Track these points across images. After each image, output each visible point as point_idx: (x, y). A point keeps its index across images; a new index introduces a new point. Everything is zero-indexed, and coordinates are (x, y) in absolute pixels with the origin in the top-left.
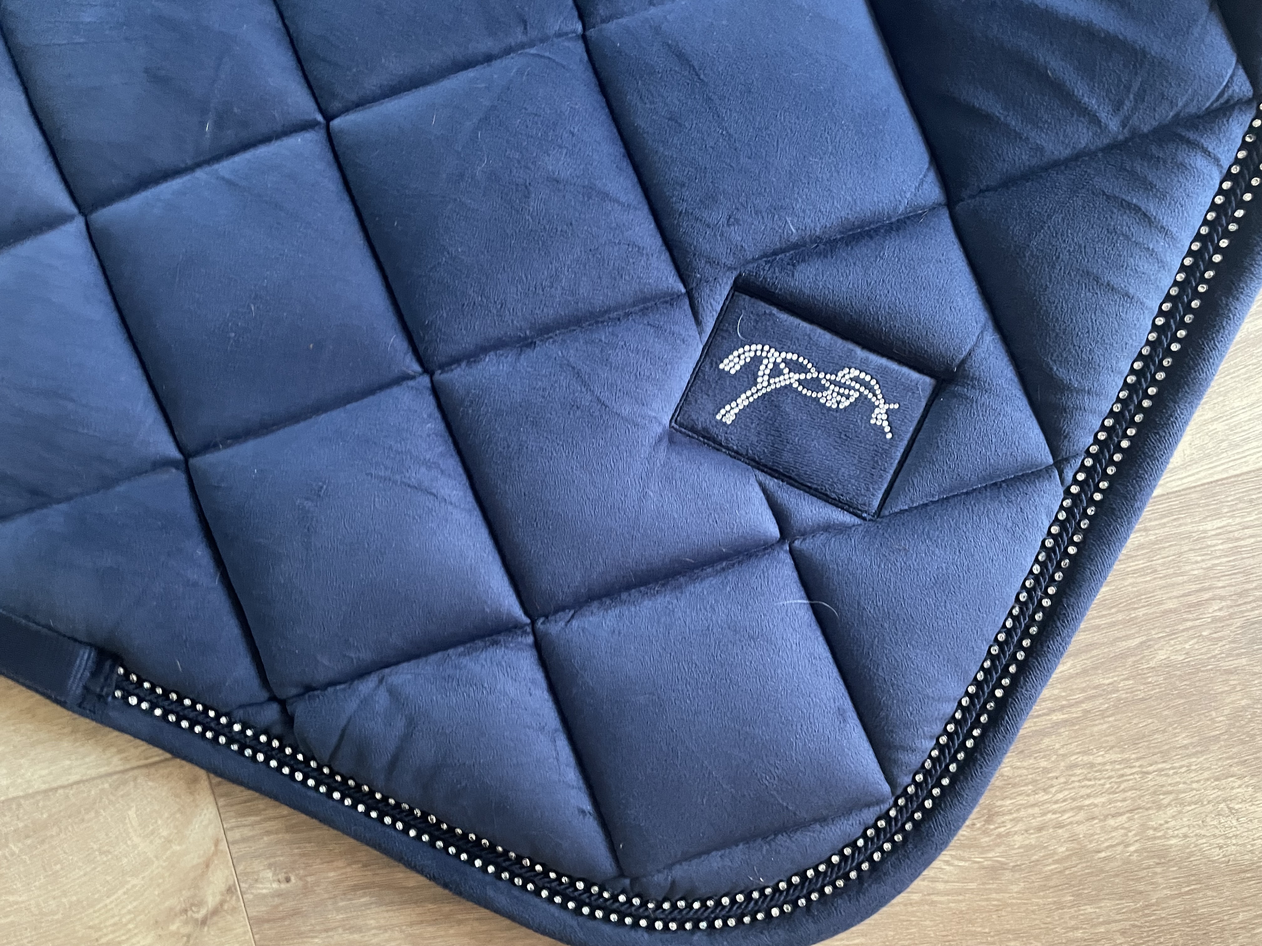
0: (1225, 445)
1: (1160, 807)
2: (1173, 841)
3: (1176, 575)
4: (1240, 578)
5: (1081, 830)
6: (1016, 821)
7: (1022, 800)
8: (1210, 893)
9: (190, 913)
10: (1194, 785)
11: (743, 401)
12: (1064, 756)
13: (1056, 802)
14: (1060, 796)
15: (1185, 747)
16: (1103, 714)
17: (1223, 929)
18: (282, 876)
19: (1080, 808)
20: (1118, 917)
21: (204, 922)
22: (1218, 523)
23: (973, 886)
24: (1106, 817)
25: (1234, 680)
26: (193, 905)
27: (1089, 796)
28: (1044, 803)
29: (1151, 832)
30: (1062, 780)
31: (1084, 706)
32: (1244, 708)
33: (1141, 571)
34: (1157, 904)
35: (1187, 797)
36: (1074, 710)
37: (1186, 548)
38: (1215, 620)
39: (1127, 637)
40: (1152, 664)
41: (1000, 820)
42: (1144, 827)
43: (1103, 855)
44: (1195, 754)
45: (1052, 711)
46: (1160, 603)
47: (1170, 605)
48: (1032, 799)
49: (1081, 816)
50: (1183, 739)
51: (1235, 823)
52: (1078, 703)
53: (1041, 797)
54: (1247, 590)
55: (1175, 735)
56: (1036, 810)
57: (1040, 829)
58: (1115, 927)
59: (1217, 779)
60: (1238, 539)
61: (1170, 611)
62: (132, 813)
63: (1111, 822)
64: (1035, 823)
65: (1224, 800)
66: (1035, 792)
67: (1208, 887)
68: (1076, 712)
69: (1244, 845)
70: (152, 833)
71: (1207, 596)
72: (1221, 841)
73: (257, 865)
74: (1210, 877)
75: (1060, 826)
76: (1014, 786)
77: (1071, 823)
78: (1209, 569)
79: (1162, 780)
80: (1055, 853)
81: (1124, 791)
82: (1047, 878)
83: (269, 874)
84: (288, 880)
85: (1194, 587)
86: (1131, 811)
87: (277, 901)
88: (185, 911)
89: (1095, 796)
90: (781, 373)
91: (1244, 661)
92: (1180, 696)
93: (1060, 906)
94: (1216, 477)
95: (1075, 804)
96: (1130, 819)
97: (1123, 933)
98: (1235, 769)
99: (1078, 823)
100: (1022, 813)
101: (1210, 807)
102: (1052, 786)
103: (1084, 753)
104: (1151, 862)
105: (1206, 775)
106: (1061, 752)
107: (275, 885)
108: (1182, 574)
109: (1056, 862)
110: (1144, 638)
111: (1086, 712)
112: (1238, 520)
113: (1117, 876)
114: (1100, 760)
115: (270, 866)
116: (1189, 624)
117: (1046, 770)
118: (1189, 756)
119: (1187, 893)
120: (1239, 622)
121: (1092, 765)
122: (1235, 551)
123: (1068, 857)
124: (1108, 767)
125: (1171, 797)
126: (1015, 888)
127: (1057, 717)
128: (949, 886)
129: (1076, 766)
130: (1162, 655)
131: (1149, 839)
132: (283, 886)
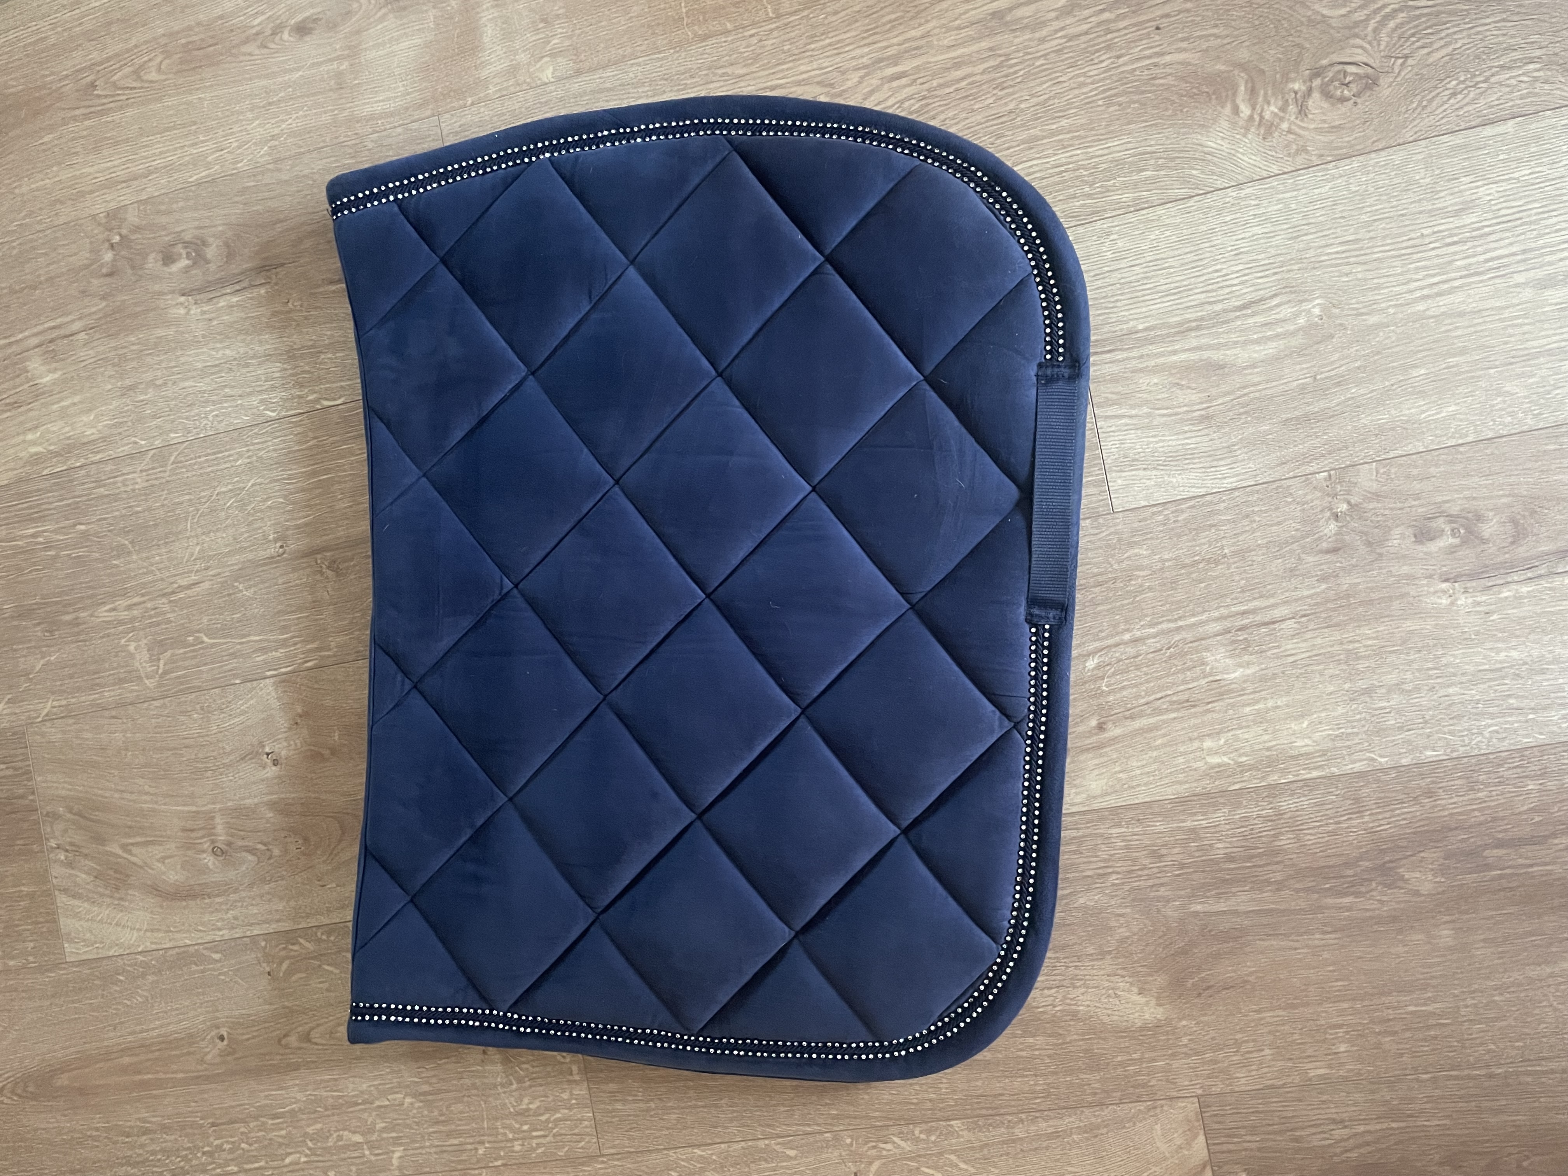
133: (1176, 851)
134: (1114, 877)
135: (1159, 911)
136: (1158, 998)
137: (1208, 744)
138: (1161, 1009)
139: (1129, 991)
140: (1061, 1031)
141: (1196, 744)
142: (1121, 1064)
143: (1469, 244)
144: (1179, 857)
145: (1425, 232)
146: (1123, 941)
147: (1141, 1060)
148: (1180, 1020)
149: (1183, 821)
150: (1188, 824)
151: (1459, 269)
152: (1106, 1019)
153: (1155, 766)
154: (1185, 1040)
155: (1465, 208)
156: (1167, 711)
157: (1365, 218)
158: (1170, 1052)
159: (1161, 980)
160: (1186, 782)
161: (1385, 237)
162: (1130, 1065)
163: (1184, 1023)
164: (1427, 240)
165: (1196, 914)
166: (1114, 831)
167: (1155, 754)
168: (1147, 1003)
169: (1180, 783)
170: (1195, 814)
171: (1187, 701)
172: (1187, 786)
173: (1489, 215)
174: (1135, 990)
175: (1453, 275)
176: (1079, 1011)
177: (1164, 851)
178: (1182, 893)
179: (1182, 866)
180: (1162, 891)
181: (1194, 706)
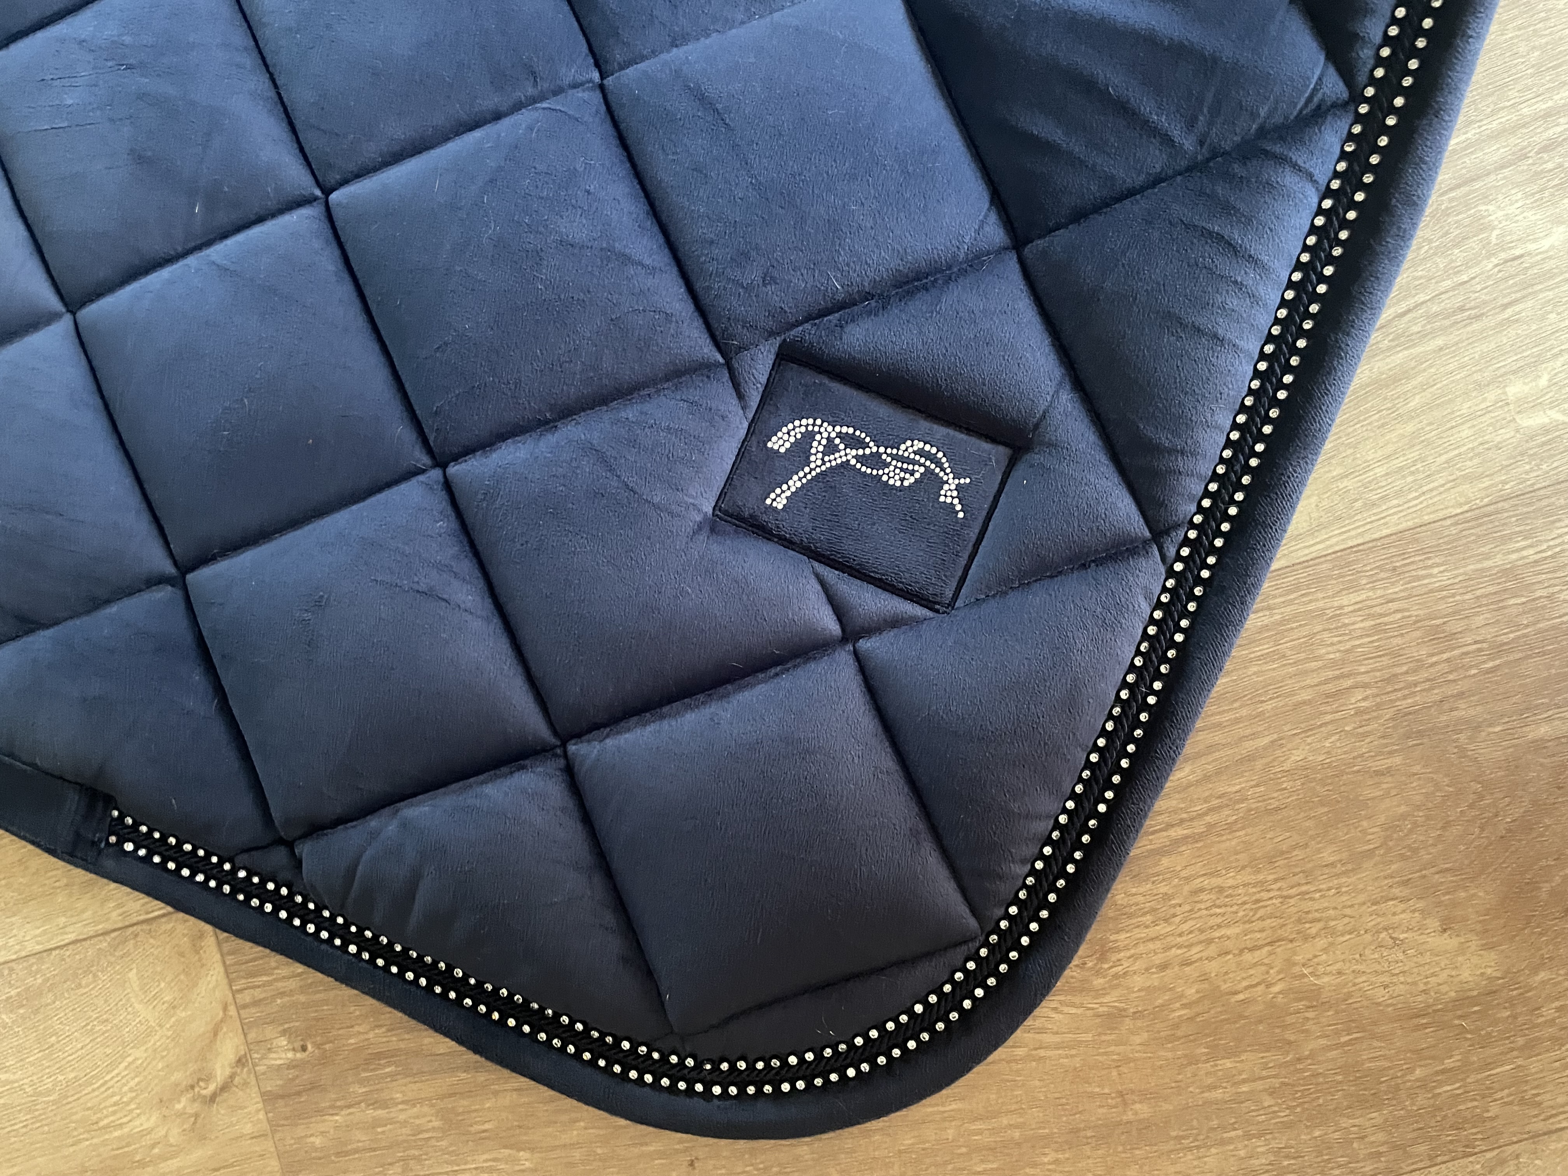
0: (1358, 504)
1: (1306, 938)
2: (1326, 979)
3: (1308, 660)
4: (1386, 661)
5: (1213, 967)
6: (1135, 957)
7: (1142, 933)
8: (1376, 1044)
9: (197, 1089)
10: (1348, 911)
11: (795, 483)
12: (1188, 879)
13: (1180, 935)
14: (1185, 927)
15: (1332, 865)
16: (1231, 828)
17: (1397, 1088)
18: (298, 1045)
19: (1210, 941)
20: (1264, 1073)
21: (213, 1098)
22: (1354, 598)
23: (1088, 1037)
24: (1241, 951)
25: (1387, 783)
26: (199, 1080)
27: (1219, 926)
28: (1166, 935)
29: (1296, 970)
30: (1187, 907)
31: (1208, 819)
32: (1404, 817)
33: (1265, 658)
34: (1311, 1056)
35: (1340, 925)
36: (1195, 823)
37: (1319, 628)
38: (1359, 712)
39: (1254, 736)
40: (1287, 766)
41: (1114, 957)
42: (1290, 963)
43: (1241, 997)
44: (1344, 873)
45: (1170, 826)
46: (1292, 694)
47: (1305, 696)
48: (1153, 931)
49: (1212, 950)
50: (1328, 855)
51: (1401, 956)
52: (1201, 816)
53: (1162, 929)
54: (1395, 675)
55: (1319, 851)
56: (1158, 945)
57: (1163, 967)
58: (1259, 1085)
59: (1375, 903)
60: (1381, 615)
61: (1304, 703)
62: (133, 975)
63: (1248, 957)
64: (1158, 959)
65: (1386, 929)
66: (1155, 923)
67: (1374, 1036)
68: (1199, 827)
69: (1415, 983)
70: (155, 997)
71: (1349, 683)
72: (1386, 979)
73: (270, 1032)
74: (1375, 1023)
75: (1187, 963)
76: (1131, 916)
77: (1201, 959)
78: (1347, 651)
79: (1307, 905)
80: (1182, 996)
81: (1261, 919)
82: (1176, 1026)
83: (283, 1042)
84: (304, 1049)
85: (1330, 674)
86: (1270, 944)
87: (292, 1073)
88: (192, 1087)
89: (1228, 926)
90: (836, 449)
91: (1397, 760)
92: (1322, 804)
93: (1192, 1060)
94: (1350, 544)
95: (1203, 937)
96: (1270, 954)
97: (1272, 1092)
98: (1396, 891)
99: (1210, 959)
100: (1141, 948)
101: (1368, 937)
102: (1175, 916)
103: (1211, 874)
104: (1301, 1005)
105: (1362, 898)
106: (1184, 874)
107: (290, 1055)
108: (1316, 659)
109: (1184, 1006)
110: (1275, 736)
111: (1210, 826)
112: (1379, 593)
113: (1260, 1022)
114: (1231, 882)
115: (284, 1033)
116: (1328, 718)
117: (1167, 897)
118: (1338, 875)
119: (1347, 1044)
120: (1389, 713)
121: (1221, 890)
122: (1377, 629)
123: (1197, 1002)
124: (1241, 891)
125: (1320, 925)
126: (1137, 1039)
127: (1177, 832)
128: (1057, 1039)
129: (1202, 890)
130: (1297, 756)
131: (1295, 977)
132: (299, 1055)
133: (1479, 620)
134: (1359, 695)
135: (1462, 752)
137: (1516, 389)
138: (1492, 956)
139: (1421, 929)
140: (1290, 1036)
141: (1491, 395)
144: (1488, 633)
148: (1535, 970)
149: (1487, 557)
150: (1499, 560)
152: (1381, 995)
153: (1413, 455)
156: (1423, 336)
158: (1521, 1041)
160: (1480, 477)
162: (1441, 1084)
163: (1543, 975)
166: (1346, 600)
167: (1410, 428)
168: (1462, 950)
169: (1469, 478)
170: (1510, 538)
171: (1462, 309)
172: (1487, 482)
174: (1434, 923)
176: (1320, 988)
177: (1457, 627)
180: (1464, 710)
181: (1478, 317)
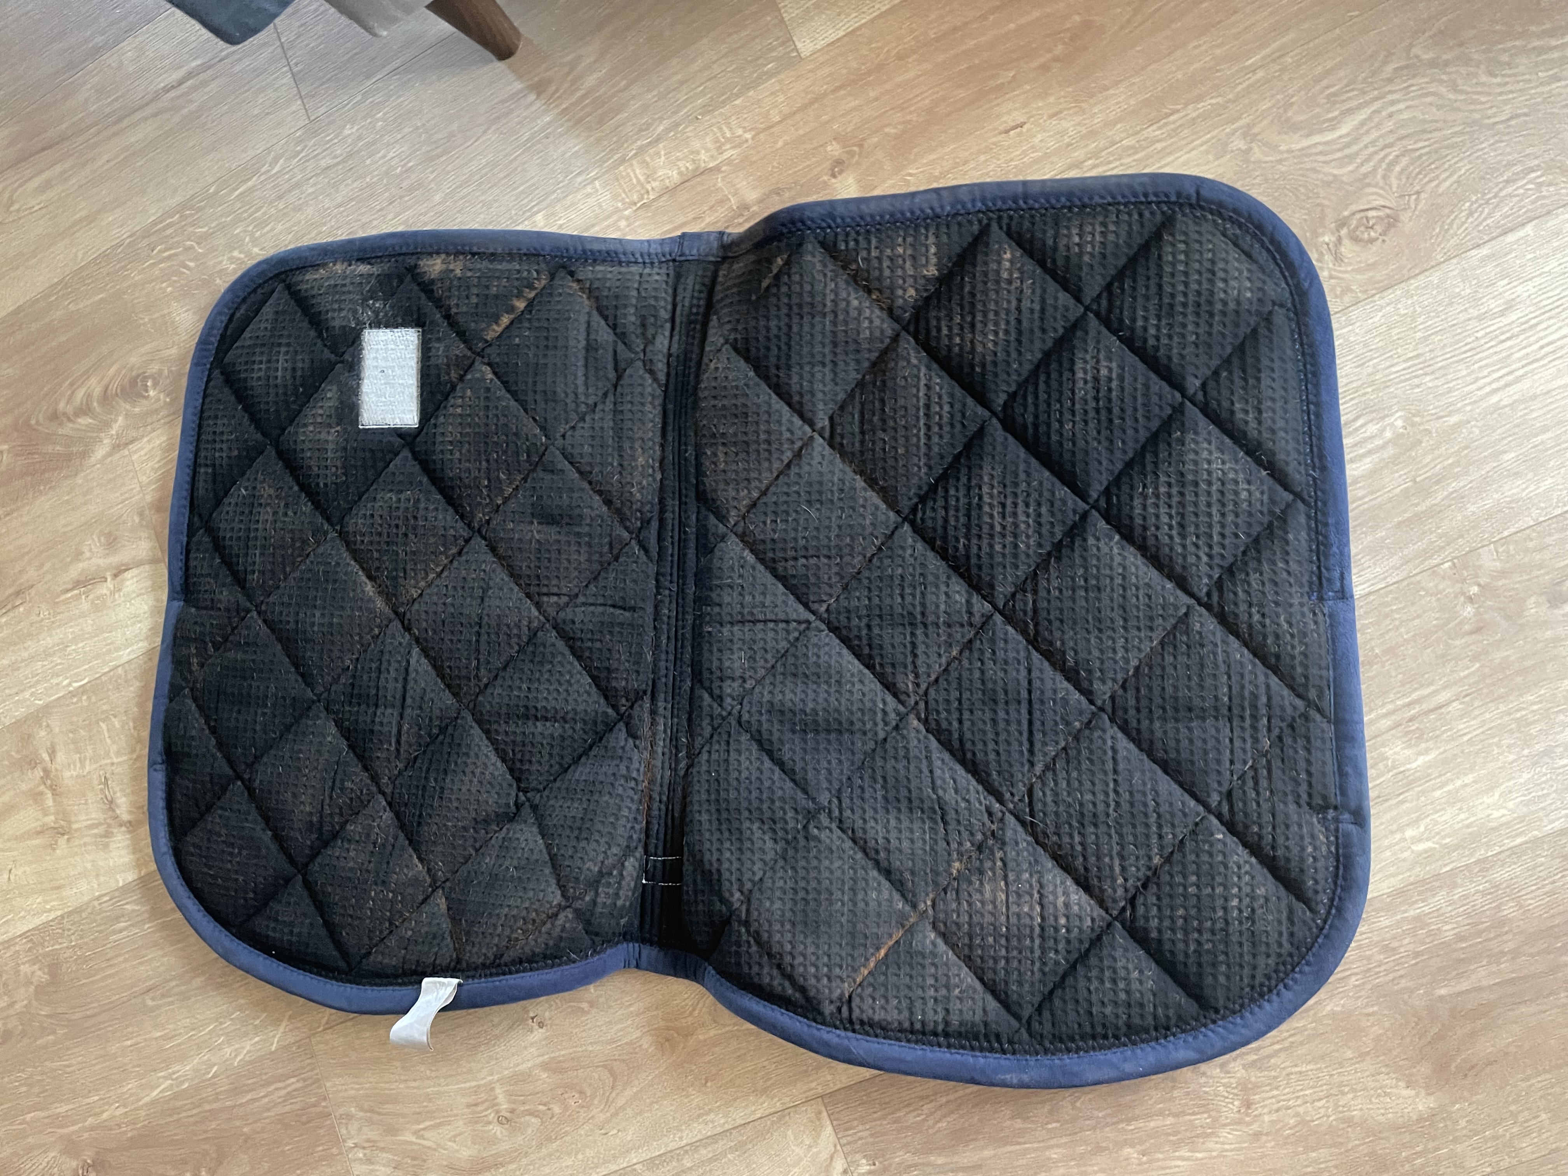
136: (1427, 1087)
142: (1407, 1159)
143: (1522, 337)
145: (1479, 335)
146: (1377, 1039)
147: (1425, 1151)
151: (1520, 359)
154: (1463, 1123)
155: (1510, 306)
157: (1419, 335)
159: (1425, 1069)
161: (1443, 347)
164: (1482, 341)
165: (1441, 998)
173: (1532, 309)
175: (1514, 367)
178: (1424, 981)
179: (1417, 954)
